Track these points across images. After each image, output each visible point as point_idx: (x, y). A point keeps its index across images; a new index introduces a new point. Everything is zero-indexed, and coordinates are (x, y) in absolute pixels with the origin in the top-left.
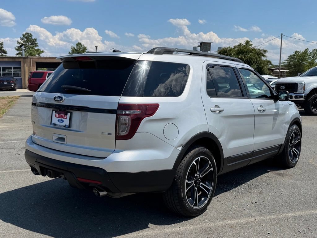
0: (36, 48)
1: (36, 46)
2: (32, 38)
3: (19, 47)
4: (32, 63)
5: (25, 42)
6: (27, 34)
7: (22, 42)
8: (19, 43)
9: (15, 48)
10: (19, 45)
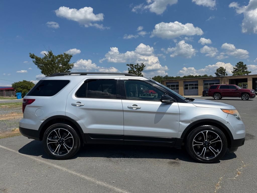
0: (245, 70)
1: (246, 69)
2: (243, 65)
3: (234, 71)
4: (226, 80)
5: (238, 67)
6: (240, 62)
7: (236, 67)
8: (235, 68)
9: (232, 72)
10: (234, 70)
